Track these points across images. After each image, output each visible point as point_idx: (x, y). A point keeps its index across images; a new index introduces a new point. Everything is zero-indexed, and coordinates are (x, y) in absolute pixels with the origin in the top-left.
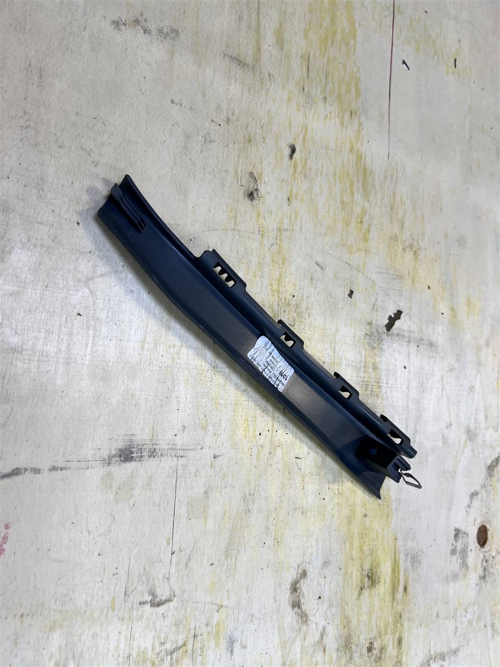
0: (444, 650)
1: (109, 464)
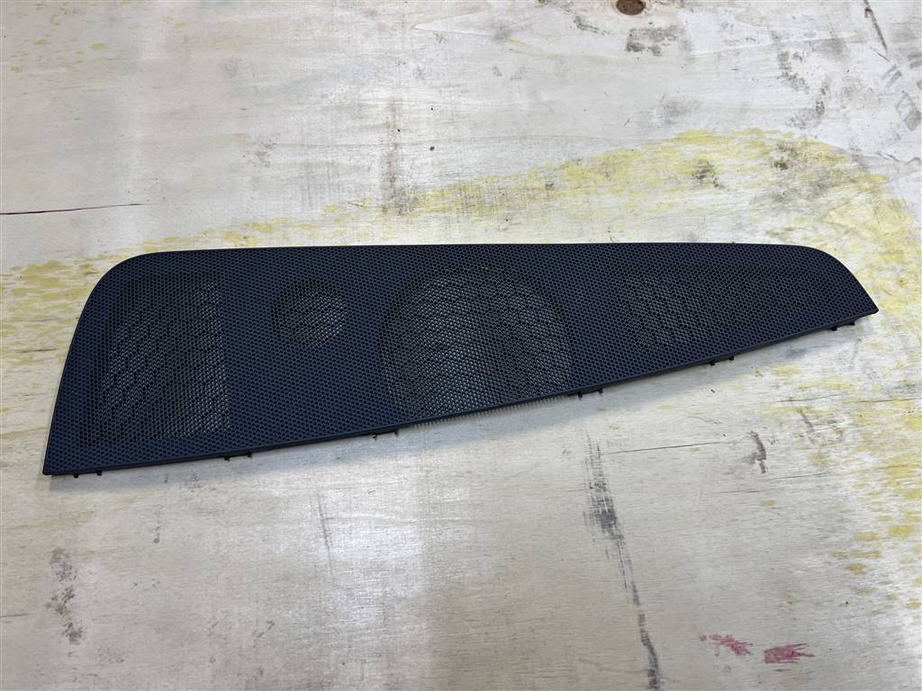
0: (774, 55)
1: (621, 537)
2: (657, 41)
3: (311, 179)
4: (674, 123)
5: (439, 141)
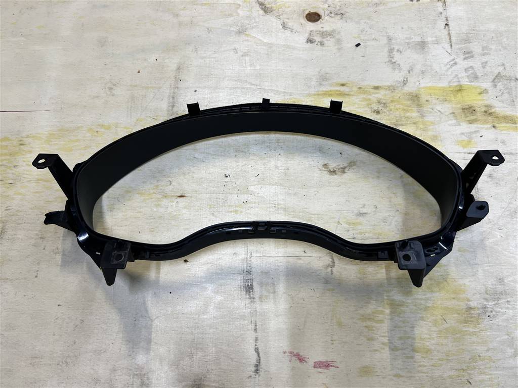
1: (254, 298)
2: (324, 38)
3: (133, 103)
4: (324, 85)
5: (199, 87)
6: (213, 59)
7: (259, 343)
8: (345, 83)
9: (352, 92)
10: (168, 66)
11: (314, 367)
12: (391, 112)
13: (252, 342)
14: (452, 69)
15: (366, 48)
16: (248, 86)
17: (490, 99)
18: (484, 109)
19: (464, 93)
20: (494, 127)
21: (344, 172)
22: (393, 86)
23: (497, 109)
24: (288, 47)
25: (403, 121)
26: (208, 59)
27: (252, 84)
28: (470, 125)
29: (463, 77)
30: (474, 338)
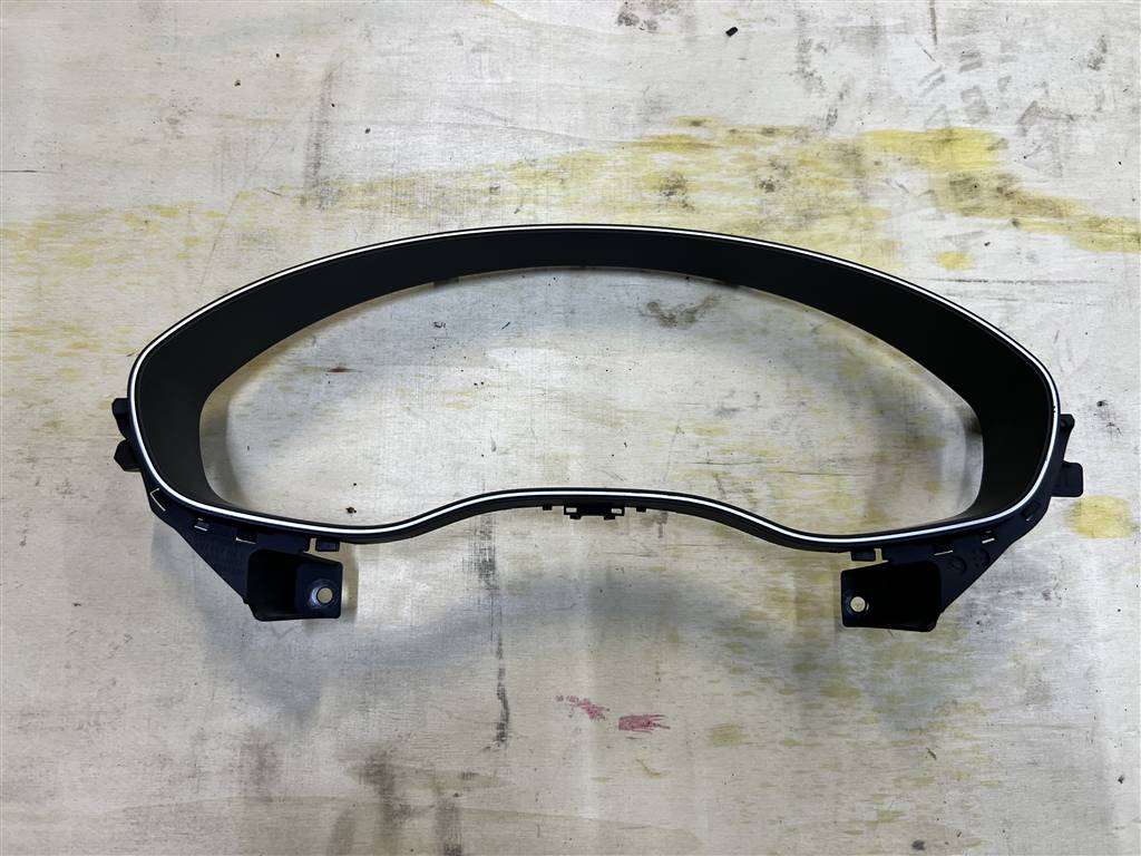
1: (497, 588)
2: (656, 14)
3: (227, 157)
4: (654, 123)
5: (377, 123)
6: (406, 58)
7: (506, 680)
8: (701, 119)
9: (713, 139)
10: (305, 72)
11: (620, 727)
12: (799, 188)
13: (493, 676)
14: (932, 93)
15: (751, 38)
16: (486, 121)
17: (1009, 163)
18: (996, 184)
19: (958, 148)
20: (1015, 223)
21: (692, 320)
22: (805, 129)
23: (1025, 184)
24: (576, 32)
25: (824, 208)
26: (397, 57)
27: (494, 117)
28: (966, 218)
29: (956, 112)
30: (946, 667)
